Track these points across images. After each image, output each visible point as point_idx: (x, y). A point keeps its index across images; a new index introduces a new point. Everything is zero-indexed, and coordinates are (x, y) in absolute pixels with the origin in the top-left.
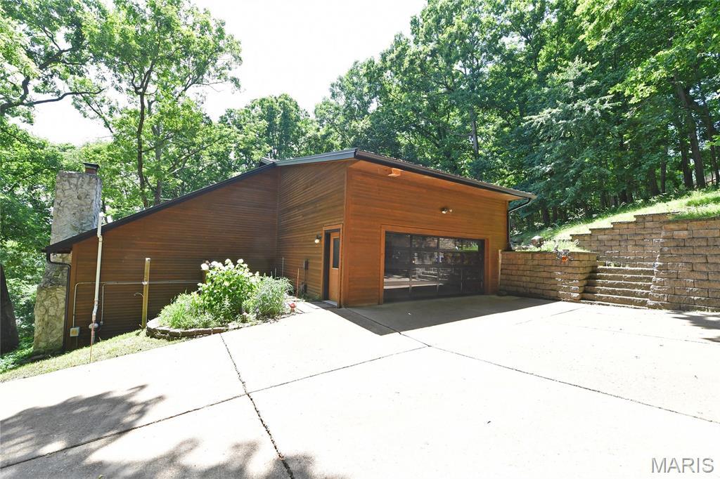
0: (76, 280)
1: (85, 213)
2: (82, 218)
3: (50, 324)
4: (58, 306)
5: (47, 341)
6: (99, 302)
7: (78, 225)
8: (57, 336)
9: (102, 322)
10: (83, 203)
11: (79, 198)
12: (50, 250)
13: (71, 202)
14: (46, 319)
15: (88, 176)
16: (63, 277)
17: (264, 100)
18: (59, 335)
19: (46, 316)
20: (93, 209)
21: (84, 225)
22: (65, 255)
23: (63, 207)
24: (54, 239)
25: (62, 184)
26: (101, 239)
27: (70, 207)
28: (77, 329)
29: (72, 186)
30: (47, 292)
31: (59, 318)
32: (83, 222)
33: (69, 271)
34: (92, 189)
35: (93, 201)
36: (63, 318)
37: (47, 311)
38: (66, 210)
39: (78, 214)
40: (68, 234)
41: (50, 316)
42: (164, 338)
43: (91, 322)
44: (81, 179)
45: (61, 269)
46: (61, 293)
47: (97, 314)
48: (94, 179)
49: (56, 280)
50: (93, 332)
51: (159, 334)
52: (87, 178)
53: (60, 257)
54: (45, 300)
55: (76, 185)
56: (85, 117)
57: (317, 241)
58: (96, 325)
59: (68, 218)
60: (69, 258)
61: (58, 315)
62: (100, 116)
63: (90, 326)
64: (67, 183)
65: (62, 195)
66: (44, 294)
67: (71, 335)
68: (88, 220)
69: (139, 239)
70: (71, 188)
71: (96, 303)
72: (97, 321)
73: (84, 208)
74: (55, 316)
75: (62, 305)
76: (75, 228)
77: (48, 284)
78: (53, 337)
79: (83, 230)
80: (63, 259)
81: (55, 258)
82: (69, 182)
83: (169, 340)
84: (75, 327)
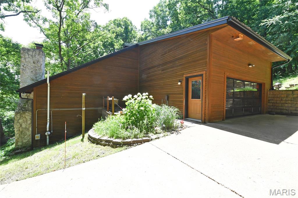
0: (36, 108)
1: (38, 71)
2: (36, 74)
3: (23, 133)
4: (27, 123)
5: (22, 142)
6: (50, 120)
7: (34, 78)
8: (27, 138)
9: (52, 131)
10: (36, 66)
11: (34, 63)
12: (20, 91)
13: (30, 65)
14: (21, 130)
15: (38, 51)
16: (29, 106)
17: (115, 20)
18: (28, 138)
19: (21, 128)
20: (42, 69)
21: (37, 78)
22: (28, 94)
23: (25, 68)
24: (22, 86)
25: (24, 55)
26: (49, 85)
27: (29, 68)
28: (39, 135)
29: (30, 56)
30: (20, 115)
31: (28, 129)
32: (37, 76)
33: (32, 103)
34: (41, 58)
35: (41, 64)
36: (30, 129)
37: (21, 125)
38: (27, 69)
39: (34, 72)
40: (29, 82)
41: (23, 128)
42: (109, 145)
43: (46, 131)
44: (34, 52)
45: (27, 102)
46: (28, 116)
47: (49, 127)
48: (41, 52)
49: (25, 108)
50: (48, 137)
51: (103, 142)
52: (37, 52)
53: (26, 96)
54: (19, 119)
55: (32, 56)
56: (31, 26)
57: (179, 83)
58: (49, 133)
59: (29, 74)
60: (31, 96)
61: (27, 127)
62: (38, 26)
63: (46, 134)
64: (27, 54)
65: (24, 61)
66: (18, 116)
67: (36, 139)
68: (39, 75)
69: (69, 85)
70: (29, 57)
71: (48, 121)
72: (50, 131)
73: (37, 68)
74: (26, 128)
75: (29, 122)
76: (33, 80)
77: (21, 110)
78: (25, 139)
79: (37, 81)
80: (27, 97)
81: (24, 95)
82: (28, 54)
83: (112, 147)
84: (38, 134)
